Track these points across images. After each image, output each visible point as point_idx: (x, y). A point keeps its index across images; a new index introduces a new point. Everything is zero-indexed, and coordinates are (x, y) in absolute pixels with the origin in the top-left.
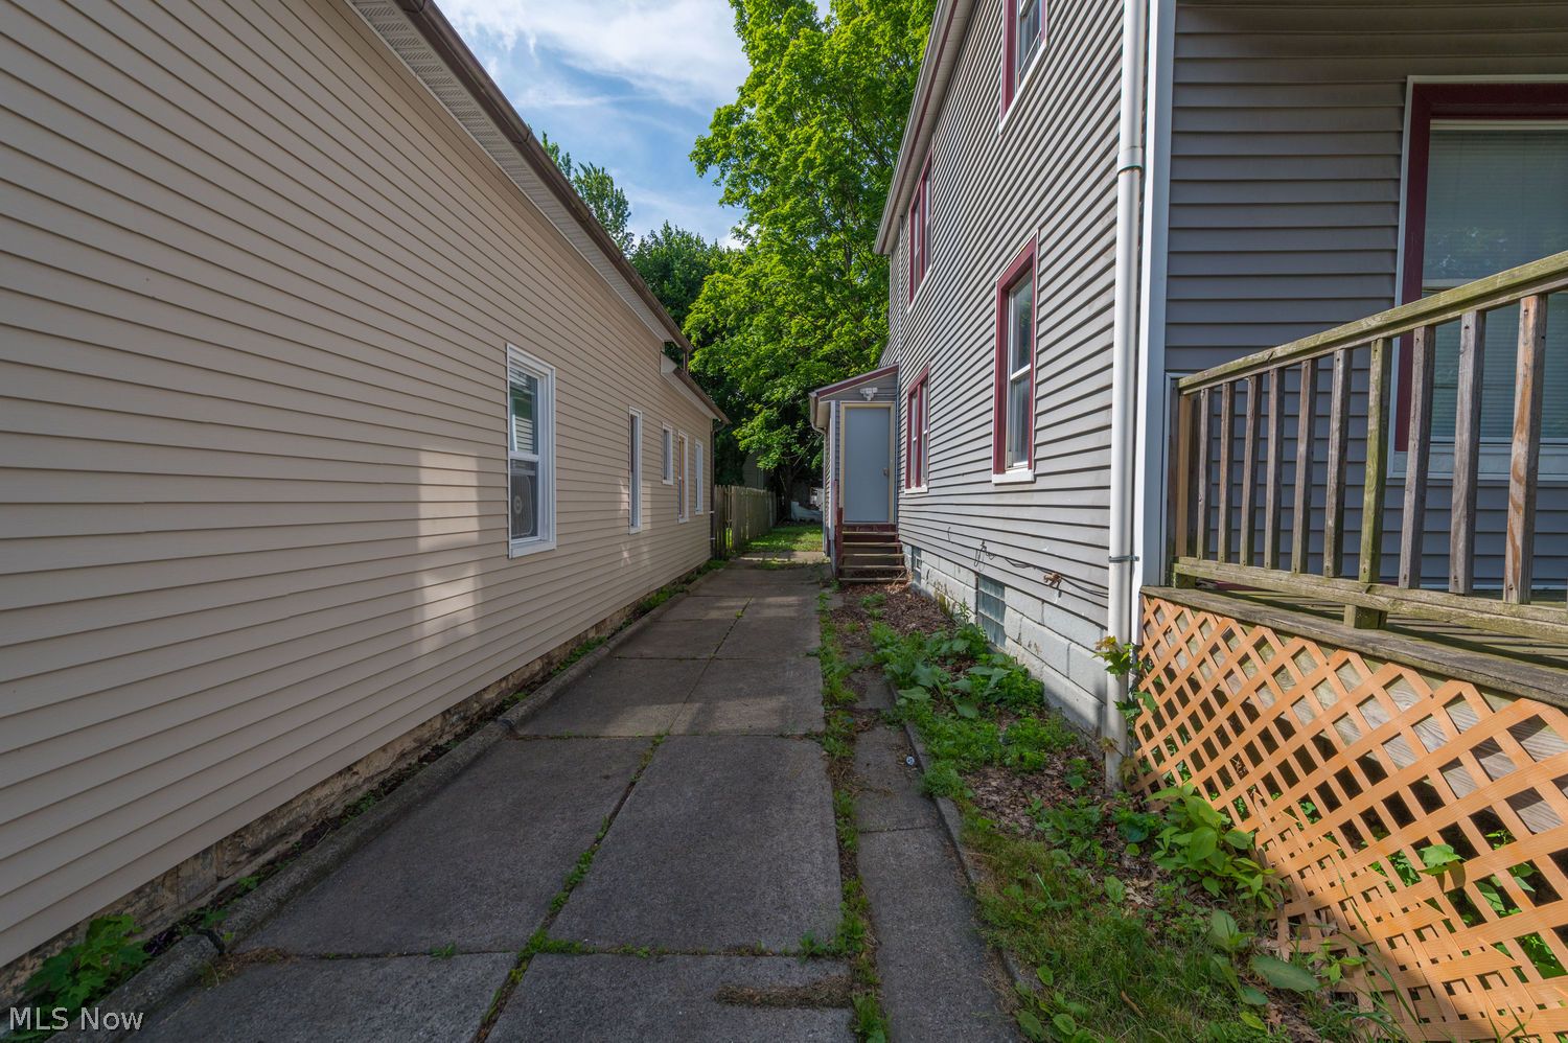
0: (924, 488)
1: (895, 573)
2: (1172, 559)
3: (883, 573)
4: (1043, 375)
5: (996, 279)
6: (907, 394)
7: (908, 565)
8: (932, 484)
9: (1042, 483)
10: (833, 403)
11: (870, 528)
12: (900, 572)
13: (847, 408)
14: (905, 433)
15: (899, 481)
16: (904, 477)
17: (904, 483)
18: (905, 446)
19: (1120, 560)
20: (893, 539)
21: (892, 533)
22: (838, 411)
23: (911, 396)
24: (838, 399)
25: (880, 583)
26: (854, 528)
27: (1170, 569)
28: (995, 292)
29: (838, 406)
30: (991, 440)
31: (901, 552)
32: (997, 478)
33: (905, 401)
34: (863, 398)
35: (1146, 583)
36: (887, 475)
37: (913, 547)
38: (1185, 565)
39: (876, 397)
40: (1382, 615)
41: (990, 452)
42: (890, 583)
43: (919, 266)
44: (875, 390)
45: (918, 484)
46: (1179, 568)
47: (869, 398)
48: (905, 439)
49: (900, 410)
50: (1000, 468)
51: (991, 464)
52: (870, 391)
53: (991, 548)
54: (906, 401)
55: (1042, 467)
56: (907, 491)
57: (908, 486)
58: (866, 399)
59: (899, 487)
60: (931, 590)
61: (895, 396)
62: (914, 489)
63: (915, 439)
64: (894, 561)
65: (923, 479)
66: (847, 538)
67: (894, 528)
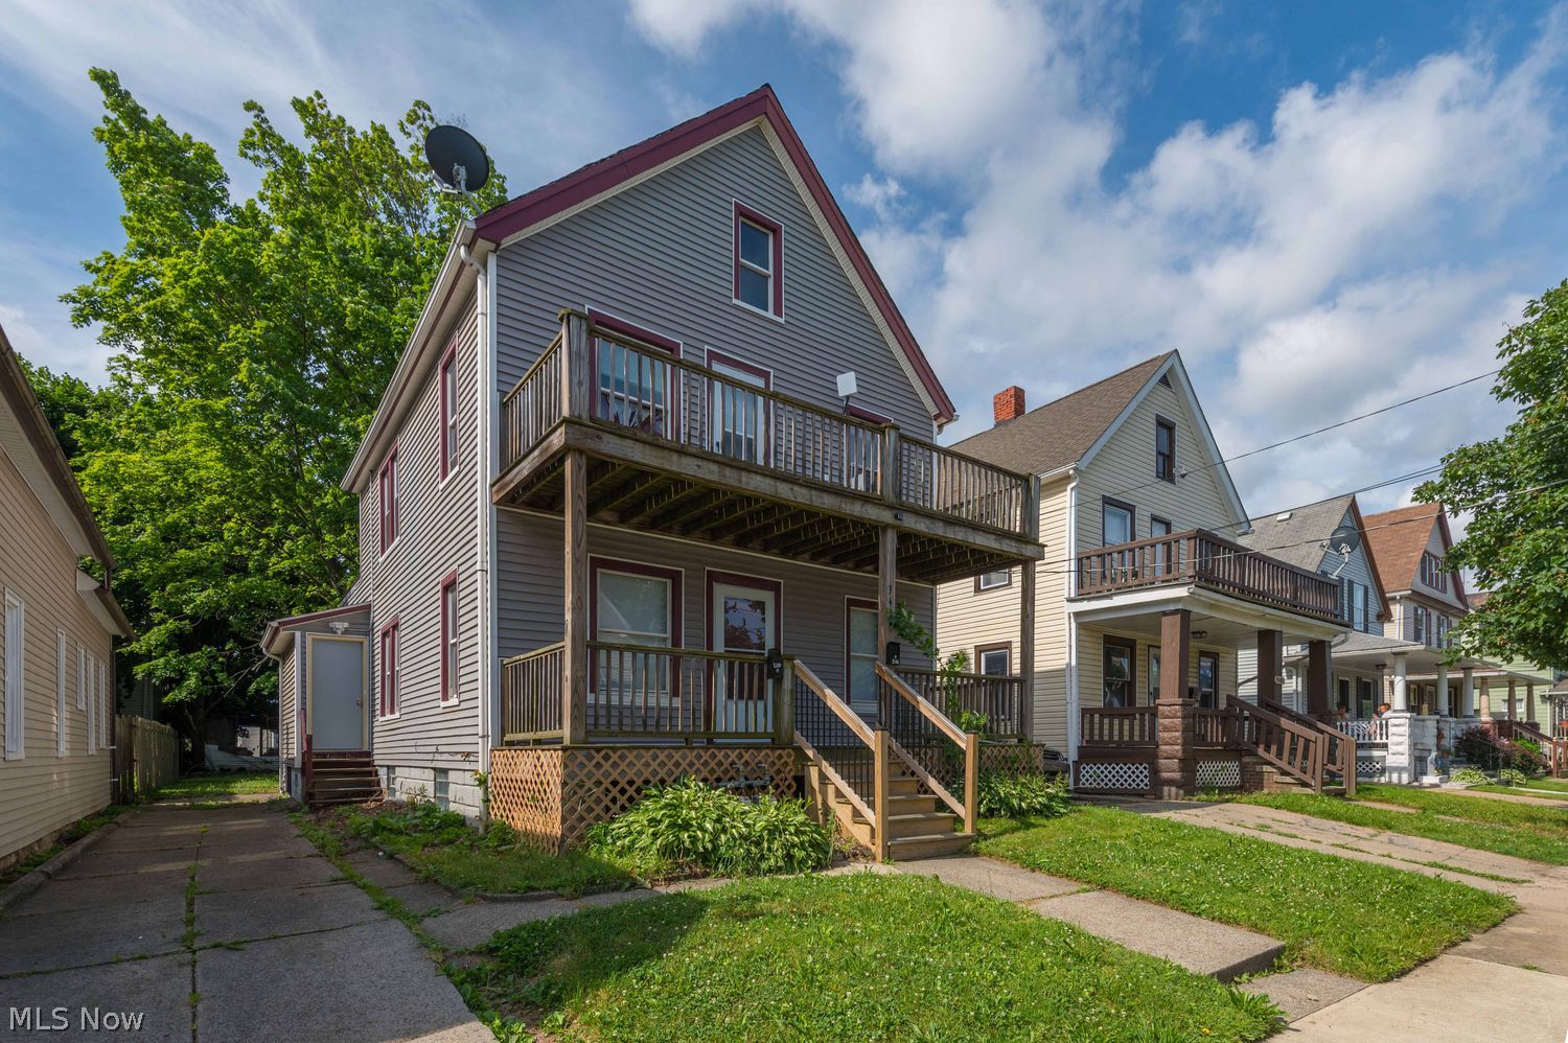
0: (397, 715)
1: (371, 793)
2: (503, 735)
3: (357, 794)
4: (462, 646)
5: (440, 579)
6: (380, 633)
7: (384, 785)
8: (403, 711)
9: (463, 706)
10: (298, 634)
11: (343, 755)
12: (375, 792)
13: (313, 640)
14: (379, 667)
15: (374, 711)
16: (378, 707)
17: (378, 712)
18: (379, 678)
19: (483, 737)
20: (368, 764)
21: (367, 759)
22: (303, 642)
23: (384, 635)
24: (304, 631)
25: (356, 802)
26: (324, 755)
27: (502, 740)
28: (439, 587)
29: (303, 637)
30: (439, 680)
31: (377, 775)
32: (443, 704)
33: (378, 638)
34: (333, 631)
35: (492, 746)
36: (361, 705)
37: (388, 766)
38: (509, 737)
39: (346, 632)
40: (540, 740)
41: (439, 688)
42: (366, 802)
43: (389, 529)
44: (346, 625)
45: (392, 712)
46: (505, 739)
47: (339, 632)
48: (379, 673)
49: (373, 646)
50: (445, 698)
51: (440, 695)
52: (341, 626)
53: (441, 749)
54: (380, 638)
55: (464, 697)
56: (381, 719)
57: (383, 715)
58: (336, 633)
59: (374, 717)
60: (404, 797)
61: (368, 631)
62: (388, 717)
63: (388, 673)
64: (370, 784)
65: (396, 708)
66: (316, 765)
67: (369, 754)
